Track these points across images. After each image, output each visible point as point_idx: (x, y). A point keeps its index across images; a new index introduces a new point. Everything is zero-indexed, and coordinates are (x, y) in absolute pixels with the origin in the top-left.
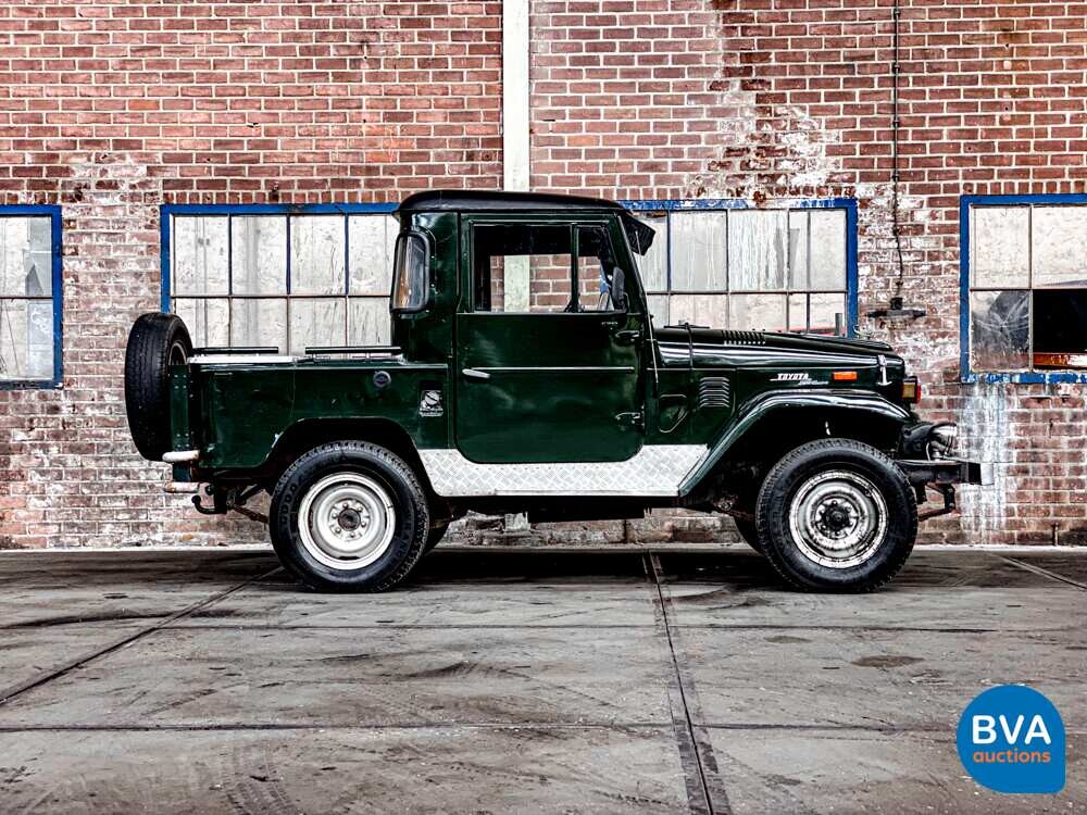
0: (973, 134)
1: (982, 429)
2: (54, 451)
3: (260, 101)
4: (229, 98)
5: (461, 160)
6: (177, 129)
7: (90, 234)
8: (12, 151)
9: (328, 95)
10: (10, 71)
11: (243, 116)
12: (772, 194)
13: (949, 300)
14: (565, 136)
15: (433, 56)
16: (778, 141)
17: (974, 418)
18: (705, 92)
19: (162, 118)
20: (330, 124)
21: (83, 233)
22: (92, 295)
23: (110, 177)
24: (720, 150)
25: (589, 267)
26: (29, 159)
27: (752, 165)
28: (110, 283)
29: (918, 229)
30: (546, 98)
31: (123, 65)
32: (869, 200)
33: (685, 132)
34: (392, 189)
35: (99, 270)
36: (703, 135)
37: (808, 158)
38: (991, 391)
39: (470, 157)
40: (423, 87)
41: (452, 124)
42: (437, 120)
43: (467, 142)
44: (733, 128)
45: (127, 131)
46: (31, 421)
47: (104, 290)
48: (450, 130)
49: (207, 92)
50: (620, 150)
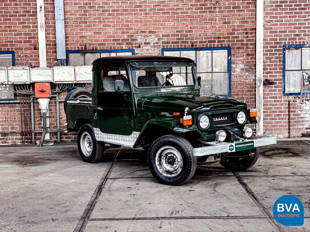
3: (188, 19)
4: (180, 19)
5: (244, 34)
6: (167, 28)
8: (121, 34)
9: (207, 17)
10: (120, 12)
11: (184, 24)
14: (273, 27)
15: (236, 6)
19: (162, 25)
20: (208, 25)
23: (148, 41)
25: (279, 63)
26: (125, 36)
30: (268, 17)
31: (151, 10)
33: (307, 25)
34: (225, 43)
39: (247, 33)
40: (234, 14)
41: (242, 24)
42: (237, 23)
43: (246, 29)
45: (152, 28)
48: (241, 26)
49: (174, 17)
50: (288, 31)
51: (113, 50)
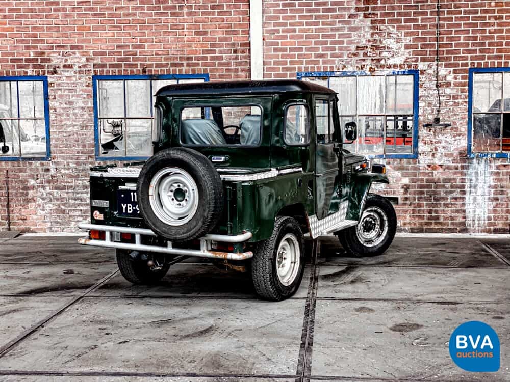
0: (475, 38)
1: (477, 179)
2: (48, 188)
3: (137, 26)
4: (122, 25)
5: (231, 53)
6: (98, 40)
7: (61, 89)
8: (24, 51)
9: (168, 23)
10: (22, 13)
11: (129, 33)
12: (378, 68)
13: (462, 118)
14: (280, 41)
15: (217, 4)
16: (381, 42)
17: (473, 175)
18: (346, 19)
19: (92, 35)
20: (169, 37)
21: (58, 89)
22: (63, 118)
23: (69, 63)
24: (353, 47)
26: (32, 54)
27: (368, 54)
28: (71, 112)
29: (448, 84)
30: (271, 23)
31: (74, 10)
32: (425, 71)
33: (337, 39)
34: (199, 67)
35: (65, 106)
36: (345, 40)
37: (396, 51)
38: (482, 161)
39: (235, 52)
40: (212, 18)
41: (226, 36)
42: (219, 34)
43: (233, 45)
44: (360, 37)
45: (76, 41)
46: (37, 175)
47: (68, 115)
48: (226, 39)
49: (113, 22)
50: (306, 48)
51: (11, 77)
